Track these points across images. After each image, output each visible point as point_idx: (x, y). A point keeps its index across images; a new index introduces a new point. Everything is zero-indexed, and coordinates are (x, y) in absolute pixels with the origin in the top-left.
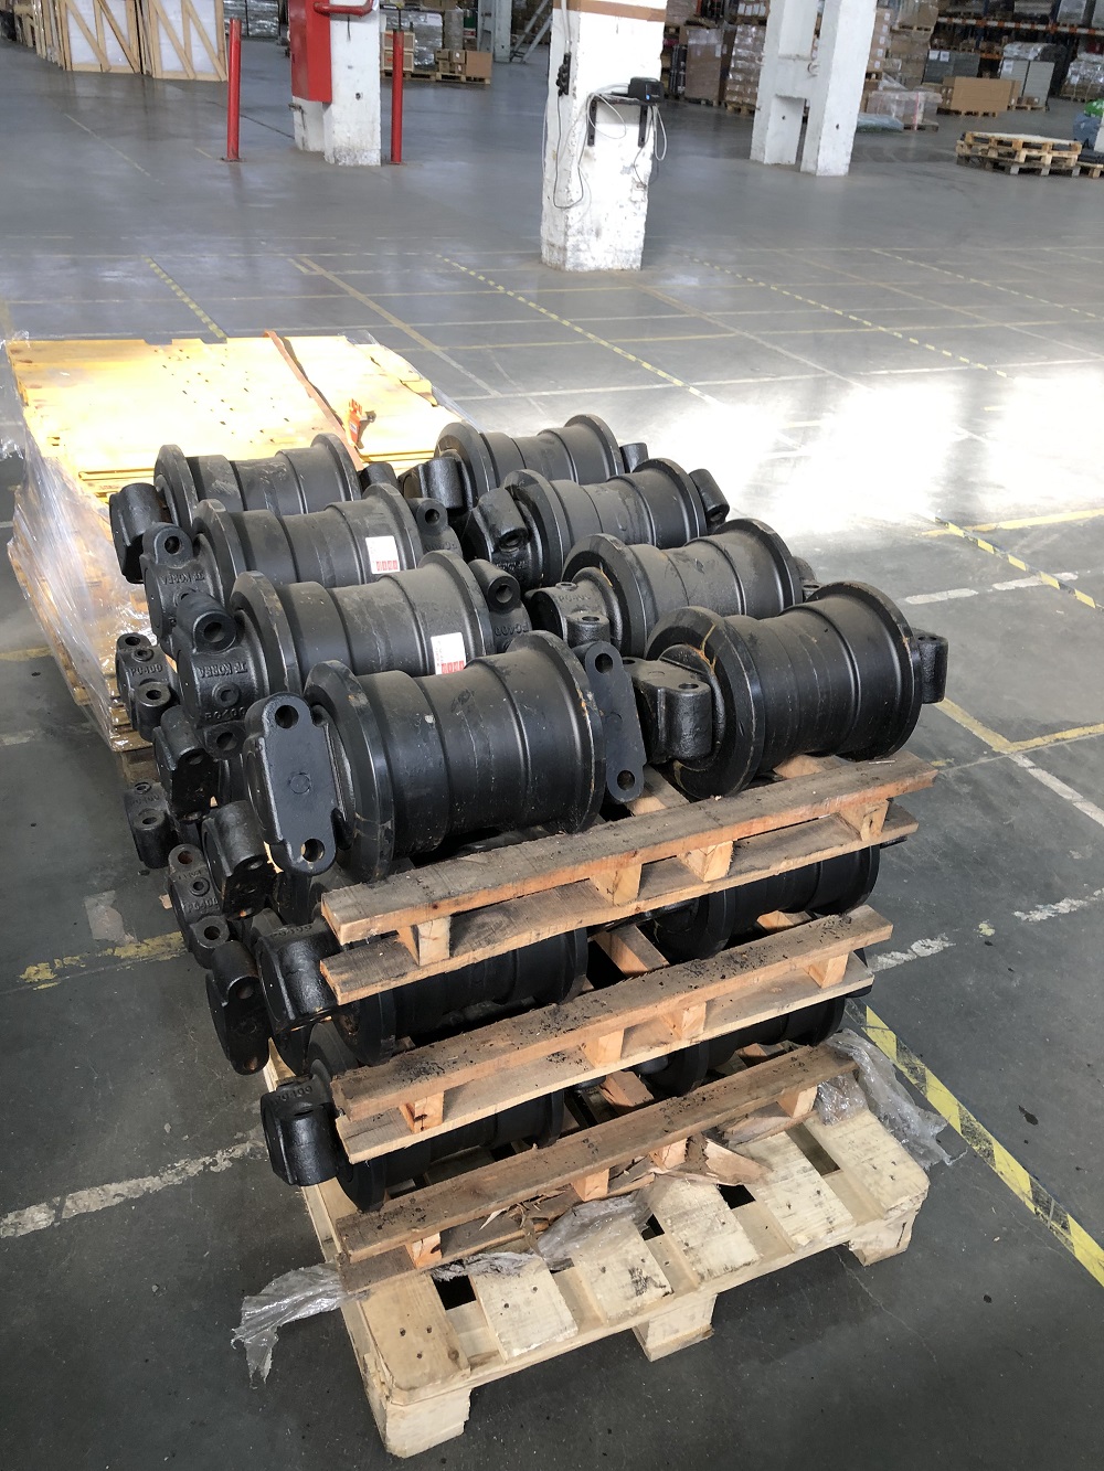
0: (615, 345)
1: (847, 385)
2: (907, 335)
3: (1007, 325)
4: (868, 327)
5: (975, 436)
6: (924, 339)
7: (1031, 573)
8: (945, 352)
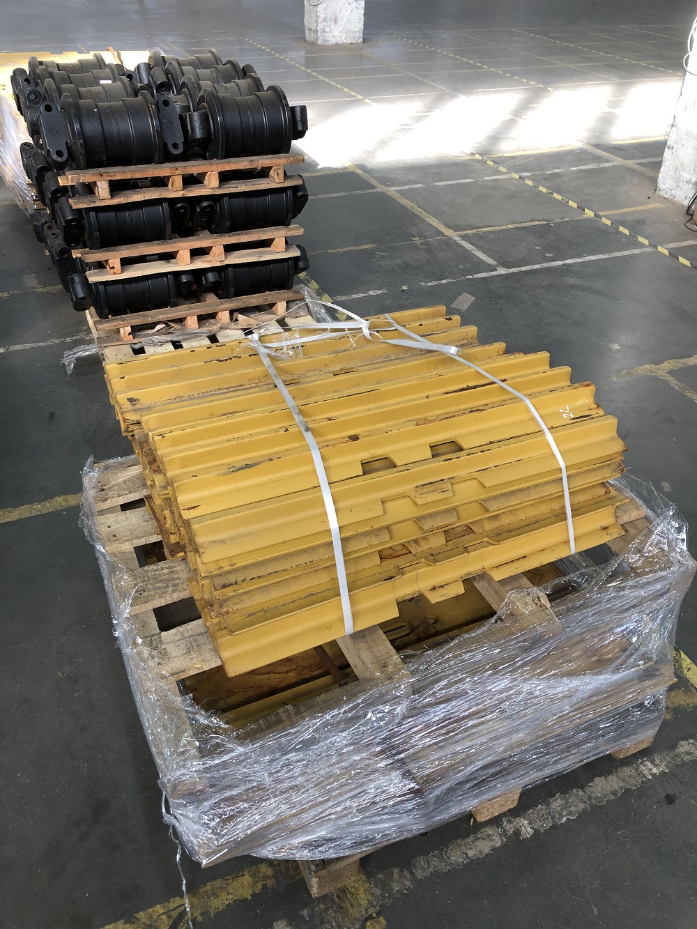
0: (332, 81)
1: (455, 96)
2: (505, 72)
3: (570, 66)
4: (485, 68)
5: (515, 118)
6: (513, 74)
7: (508, 173)
8: (523, 80)
